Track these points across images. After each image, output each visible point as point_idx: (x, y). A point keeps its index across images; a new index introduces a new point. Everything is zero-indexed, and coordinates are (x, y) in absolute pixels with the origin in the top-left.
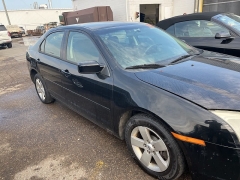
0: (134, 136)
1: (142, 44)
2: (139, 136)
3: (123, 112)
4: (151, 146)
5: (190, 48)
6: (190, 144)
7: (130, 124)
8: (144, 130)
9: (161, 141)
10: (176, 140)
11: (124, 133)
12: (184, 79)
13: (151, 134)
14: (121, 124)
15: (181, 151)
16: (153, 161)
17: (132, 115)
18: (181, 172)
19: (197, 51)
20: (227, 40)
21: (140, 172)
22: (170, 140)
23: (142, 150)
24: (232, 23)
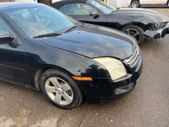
0: (47, 86)
1: (42, 20)
2: (51, 84)
3: (36, 70)
4: (60, 89)
5: (76, 22)
6: (84, 81)
7: (43, 78)
8: (54, 80)
9: (66, 84)
10: (76, 81)
11: (39, 85)
12: (75, 42)
13: (59, 81)
14: (36, 79)
15: (80, 87)
16: (63, 99)
17: (44, 71)
18: (81, 100)
19: (80, 24)
20: (96, 17)
21: (55, 109)
22: (72, 82)
23: (55, 94)
24: (98, 6)
